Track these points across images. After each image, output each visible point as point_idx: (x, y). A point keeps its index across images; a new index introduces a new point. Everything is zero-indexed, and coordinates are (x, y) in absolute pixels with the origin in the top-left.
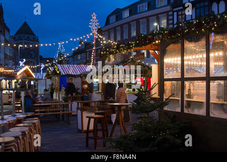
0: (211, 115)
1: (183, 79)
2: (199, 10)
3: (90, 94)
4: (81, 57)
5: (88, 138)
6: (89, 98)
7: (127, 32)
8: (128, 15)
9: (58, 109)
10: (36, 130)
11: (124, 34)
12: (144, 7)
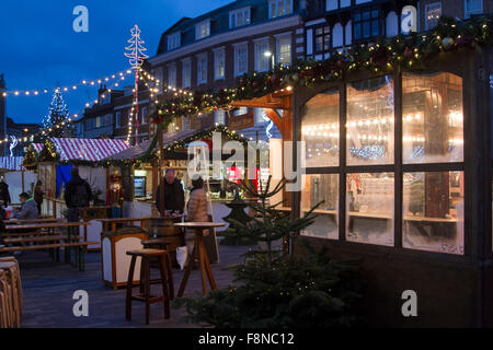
0: (406, 245)
1: (343, 170)
2: (359, 25)
3: (125, 203)
4: (102, 122)
5: (130, 299)
6: (123, 212)
7: (205, 69)
8: (208, 33)
9: (56, 237)
10: (10, 283)
11: (200, 74)
12: (243, 16)
